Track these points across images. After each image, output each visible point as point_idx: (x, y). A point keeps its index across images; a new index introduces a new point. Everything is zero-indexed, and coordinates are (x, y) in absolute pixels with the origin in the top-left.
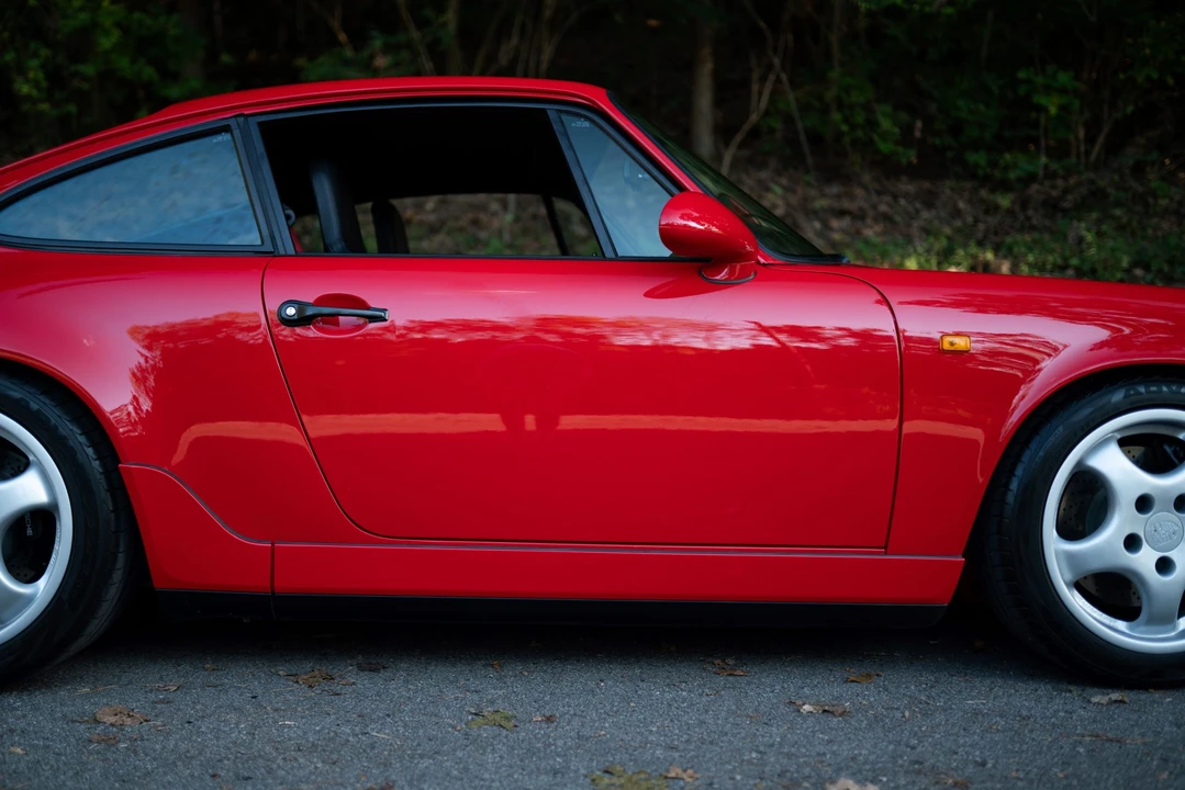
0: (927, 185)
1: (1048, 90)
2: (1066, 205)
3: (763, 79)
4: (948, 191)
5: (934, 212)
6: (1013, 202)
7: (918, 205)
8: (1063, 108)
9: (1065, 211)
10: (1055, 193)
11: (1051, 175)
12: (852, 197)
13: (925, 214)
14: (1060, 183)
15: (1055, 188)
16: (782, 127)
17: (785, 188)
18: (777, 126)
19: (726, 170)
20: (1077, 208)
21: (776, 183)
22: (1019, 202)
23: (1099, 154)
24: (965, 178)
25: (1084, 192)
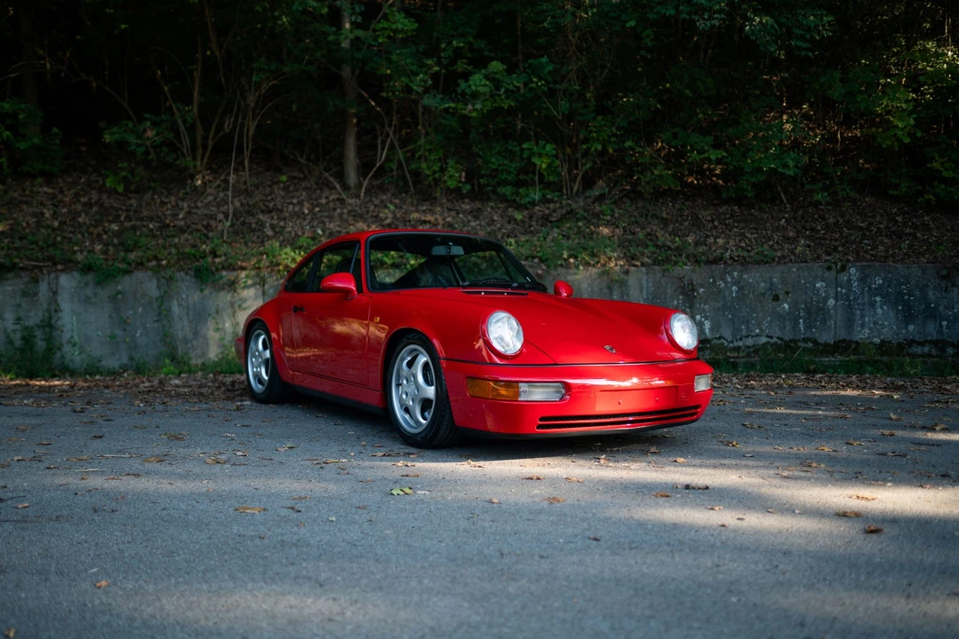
0: (478, 205)
1: (540, 155)
2: (553, 219)
3: (384, 143)
4: (489, 210)
5: (478, 222)
6: (524, 217)
7: (470, 218)
8: (549, 166)
9: (551, 222)
10: (547, 212)
11: (545, 201)
12: (432, 212)
13: (473, 224)
14: (552, 206)
15: (548, 208)
16: (397, 169)
17: (396, 206)
18: (395, 168)
19: (362, 194)
20: (558, 221)
21: (391, 202)
22: (528, 216)
23: (578, 188)
24: (501, 202)
25: (564, 211)
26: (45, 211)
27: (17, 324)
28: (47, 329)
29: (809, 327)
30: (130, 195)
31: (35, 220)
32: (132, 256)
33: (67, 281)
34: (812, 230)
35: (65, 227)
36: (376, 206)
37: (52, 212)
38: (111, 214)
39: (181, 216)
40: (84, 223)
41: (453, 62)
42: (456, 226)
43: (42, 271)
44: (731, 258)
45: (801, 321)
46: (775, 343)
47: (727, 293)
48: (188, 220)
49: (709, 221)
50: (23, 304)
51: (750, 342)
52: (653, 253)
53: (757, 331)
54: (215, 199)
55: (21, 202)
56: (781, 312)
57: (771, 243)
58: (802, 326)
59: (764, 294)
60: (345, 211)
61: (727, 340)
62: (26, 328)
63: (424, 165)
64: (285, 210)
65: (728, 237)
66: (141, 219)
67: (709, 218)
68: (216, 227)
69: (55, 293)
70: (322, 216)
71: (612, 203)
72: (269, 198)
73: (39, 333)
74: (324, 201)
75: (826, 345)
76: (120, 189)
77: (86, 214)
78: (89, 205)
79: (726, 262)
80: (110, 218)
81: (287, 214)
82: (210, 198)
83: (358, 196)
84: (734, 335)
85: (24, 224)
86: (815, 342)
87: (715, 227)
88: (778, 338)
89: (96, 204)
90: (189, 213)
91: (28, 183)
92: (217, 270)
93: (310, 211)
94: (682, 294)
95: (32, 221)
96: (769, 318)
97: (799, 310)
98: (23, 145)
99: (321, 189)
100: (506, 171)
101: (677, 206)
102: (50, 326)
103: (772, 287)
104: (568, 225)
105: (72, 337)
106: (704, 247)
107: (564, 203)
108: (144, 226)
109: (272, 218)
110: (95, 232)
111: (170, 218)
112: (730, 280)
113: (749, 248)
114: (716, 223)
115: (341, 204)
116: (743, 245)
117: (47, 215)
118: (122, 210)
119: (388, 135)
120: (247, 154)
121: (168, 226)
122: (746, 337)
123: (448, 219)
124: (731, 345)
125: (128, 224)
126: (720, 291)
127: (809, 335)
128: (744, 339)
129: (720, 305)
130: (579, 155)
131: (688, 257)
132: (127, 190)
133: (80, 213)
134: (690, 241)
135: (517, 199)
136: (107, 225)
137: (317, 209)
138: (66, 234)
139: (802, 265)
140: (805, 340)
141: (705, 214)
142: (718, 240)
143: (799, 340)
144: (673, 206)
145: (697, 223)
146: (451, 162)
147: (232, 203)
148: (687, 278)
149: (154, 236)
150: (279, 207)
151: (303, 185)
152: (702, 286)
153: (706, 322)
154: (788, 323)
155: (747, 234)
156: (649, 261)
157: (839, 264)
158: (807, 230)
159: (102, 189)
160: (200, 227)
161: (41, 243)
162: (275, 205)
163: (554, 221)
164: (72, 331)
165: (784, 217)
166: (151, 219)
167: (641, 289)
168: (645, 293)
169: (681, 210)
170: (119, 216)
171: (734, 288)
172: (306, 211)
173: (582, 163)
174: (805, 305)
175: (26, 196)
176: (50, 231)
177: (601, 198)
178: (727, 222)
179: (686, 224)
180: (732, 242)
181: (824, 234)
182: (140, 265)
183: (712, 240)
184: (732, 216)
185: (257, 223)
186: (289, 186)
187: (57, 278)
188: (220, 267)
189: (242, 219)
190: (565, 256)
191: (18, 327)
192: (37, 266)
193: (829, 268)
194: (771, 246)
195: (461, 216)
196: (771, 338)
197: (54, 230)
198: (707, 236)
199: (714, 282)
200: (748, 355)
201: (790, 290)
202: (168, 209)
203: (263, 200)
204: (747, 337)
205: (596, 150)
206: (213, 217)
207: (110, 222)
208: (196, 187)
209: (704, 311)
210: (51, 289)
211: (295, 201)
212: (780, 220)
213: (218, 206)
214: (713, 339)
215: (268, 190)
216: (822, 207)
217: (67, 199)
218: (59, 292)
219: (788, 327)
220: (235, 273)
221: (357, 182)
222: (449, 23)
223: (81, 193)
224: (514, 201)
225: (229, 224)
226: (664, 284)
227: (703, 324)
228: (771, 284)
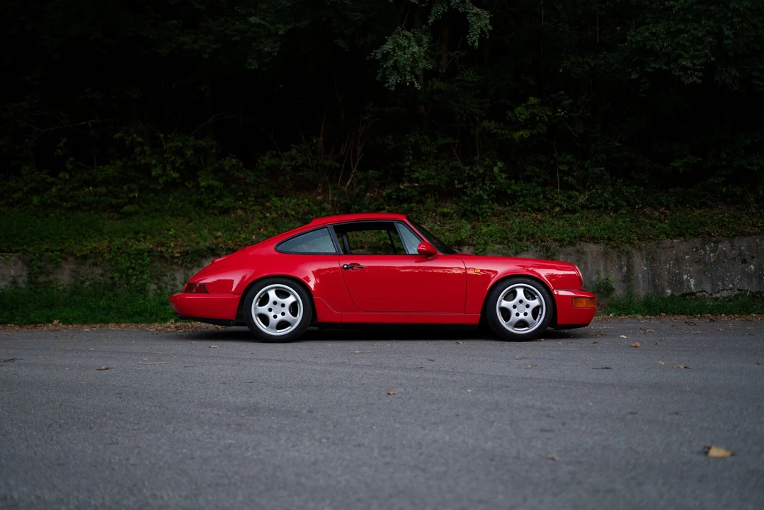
47: (707, 259)
51: (725, 294)
56: (749, 271)
59: (734, 259)
61: (707, 293)
84: (713, 289)
94: (672, 260)
96: (739, 276)
97: (762, 270)
103: (741, 253)
112: (708, 249)
124: (711, 296)
126: (701, 257)
128: (721, 292)
129: (701, 267)
148: (675, 249)
152: (686, 254)
153: (691, 280)
154: (754, 279)
171: (712, 255)
196: (742, 290)
199: (697, 250)
201: (755, 255)
204: (723, 290)
209: (690, 272)
214: (697, 292)
219: (755, 283)
227: (689, 281)
228: (740, 252)
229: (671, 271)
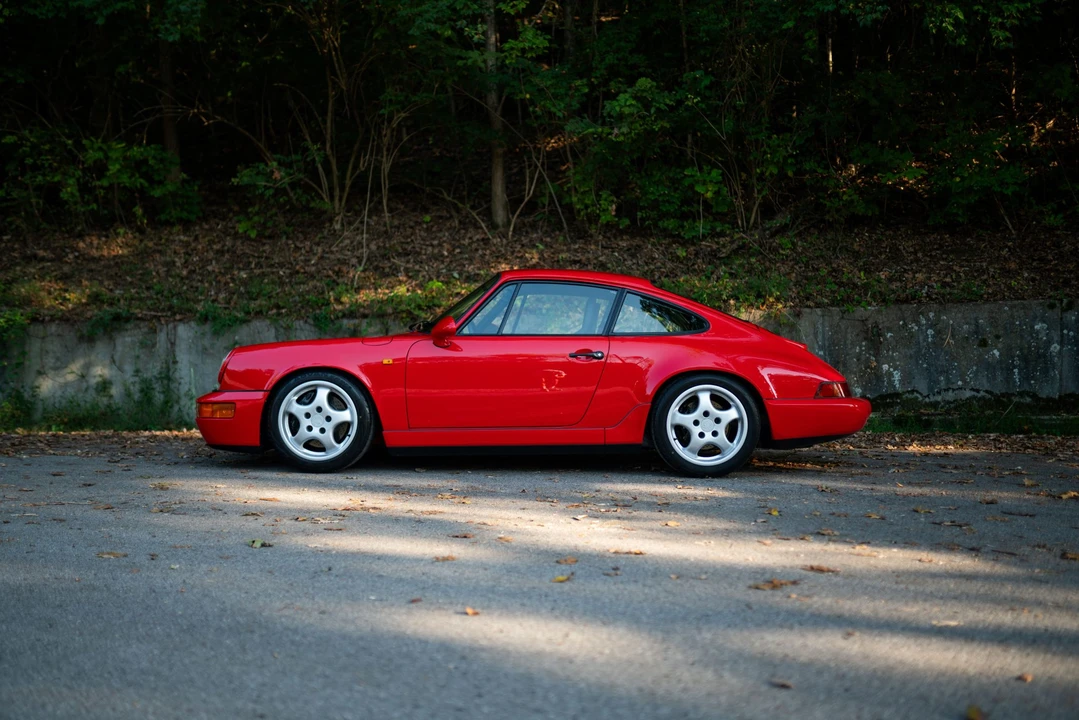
0: (637, 241)
1: (704, 183)
2: (722, 255)
3: (532, 175)
4: (650, 246)
5: (634, 261)
6: (688, 253)
7: (625, 256)
8: (717, 193)
9: (719, 258)
10: (715, 247)
11: (714, 235)
12: (584, 251)
13: (628, 262)
14: (722, 240)
15: (718, 243)
16: (549, 204)
17: (546, 245)
18: (547, 203)
19: (510, 233)
20: (728, 257)
21: (541, 241)
22: (694, 252)
23: (756, 219)
24: (665, 238)
25: (735, 246)
26: (177, 259)
27: (136, 376)
28: (165, 382)
29: (1026, 378)
30: (264, 241)
31: (165, 269)
32: (253, 305)
33: (185, 332)
34: (1041, 260)
35: (194, 276)
36: (523, 246)
37: (183, 260)
38: (241, 262)
39: (313, 262)
40: (214, 271)
41: (606, 82)
42: (609, 265)
43: (159, 320)
44: (928, 296)
45: (1016, 370)
46: (983, 398)
47: (921, 338)
48: (319, 266)
49: (911, 252)
50: (142, 356)
51: (950, 396)
52: (833, 292)
53: (960, 383)
54: (352, 242)
55: (155, 251)
56: (990, 360)
57: (985, 277)
58: (1016, 377)
59: (968, 338)
60: (488, 252)
61: (921, 394)
62: (144, 381)
63: (575, 199)
64: (423, 252)
65: (931, 271)
66: (272, 266)
67: (911, 250)
68: (348, 272)
69: (173, 344)
70: (462, 259)
71: (796, 236)
72: (409, 240)
73: (157, 387)
74: (466, 242)
75: (1049, 400)
76: (253, 234)
77: (217, 262)
78: (221, 252)
79: (920, 302)
80: (241, 266)
81: (424, 257)
82: (347, 242)
83: (504, 236)
84: (931, 389)
85: (154, 273)
86: (1034, 396)
87: (917, 260)
88: (987, 391)
89: (228, 251)
90: (322, 258)
91: (166, 232)
92: (337, 318)
93: (449, 253)
94: (865, 339)
95: (162, 270)
96: (975, 368)
97: (1012, 357)
98: (157, 193)
99: (466, 229)
100: (668, 201)
101: (874, 237)
102: (169, 378)
103: (977, 330)
104: (737, 262)
105: (190, 390)
106: (898, 284)
107: (736, 236)
108: (273, 273)
109: (408, 262)
110: (223, 280)
111: (302, 264)
112: (924, 322)
113: (955, 284)
114: (920, 255)
115: (485, 244)
116: (948, 280)
117: (178, 264)
118: (254, 256)
119: (536, 167)
120: (385, 192)
121: (298, 272)
122: (945, 390)
123: (600, 259)
124: (927, 400)
125: (257, 271)
126: (912, 335)
127: (1026, 387)
128: (943, 393)
129: (912, 352)
130: (755, 181)
131: (873, 296)
132: (260, 236)
133: (211, 261)
134: (883, 277)
135: (682, 234)
136: (236, 273)
137: (458, 250)
138: (194, 284)
139: (1016, 302)
140: (1021, 394)
141: (906, 246)
142: (917, 275)
143: (1013, 394)
144: (870, 237)
145: (896, 256)
146: (604, 194)
147: (368, 245)
148: (871, 321)
149: (282, 284)
150: (418, 249)
151: (448, 224)
152: (889, 330)
153: (895, 373)
154: (998, 373)
155: (955, 268)
156: (826, 301)
157: (1065, 301)
158: (1034, 260)
159: (236, 236)
160: (330, 273)
161: (166, 293)
162: (414, 247)
163: (723, 258)
164: (190, 384)
165: (1007, 246)
166: (281, 265)
167: (816, 335)
168: (820, 337)
169: (879, 241)
170: (250, 263)
171: (930, 332)
172: (446, 253)
173: (758, 191)
174: (1021, 350)
175: (161, 245)
176: (178, 280)
177: (782, 230)
178: (934, 254)
179: (883, 256)
180: (935, 277)
181: (1056, 265)
182: (259, 314)
183: (909, 276)
184: (941, 247)
185: (390, 267)
186: (432, 226)
187: (175, 328)
188: (340, 314)
189: (376, 263)
190: (724, 297)
191: (137, 379)
192: (155, 316)
193: (1052, 306)
194: (984, 282)
195: (616, 254)
196: (978, 391)
197: (182, 278)
198: (905, 271)
199: (905, 324)
200: (948, 412)
201: (1001, 332)
202: (302, 254)
203: (403, 243)
204: (947, 390)
205: (771, 175)
206: (344, 262)
207: (239, 269)
208: (335, 231)
209: (893, 359)
210: (170, 340)
211: (435, 242)
212: (1002, 249)
213: (353, 251)
214: (904, 393)
215: (409, 231)
216: (1059, 232)
217: (200, 247)
218: (177, 342)
219: (1000, 378)
220: (357, 321)
221: (505, 220)
222: (604, 39)
223: (216, 240)
224: (679, 235)
225: (361, 268)
226: (843, 327)
227: (890, 375)
228: (977, 326)
229: (863, 358)
